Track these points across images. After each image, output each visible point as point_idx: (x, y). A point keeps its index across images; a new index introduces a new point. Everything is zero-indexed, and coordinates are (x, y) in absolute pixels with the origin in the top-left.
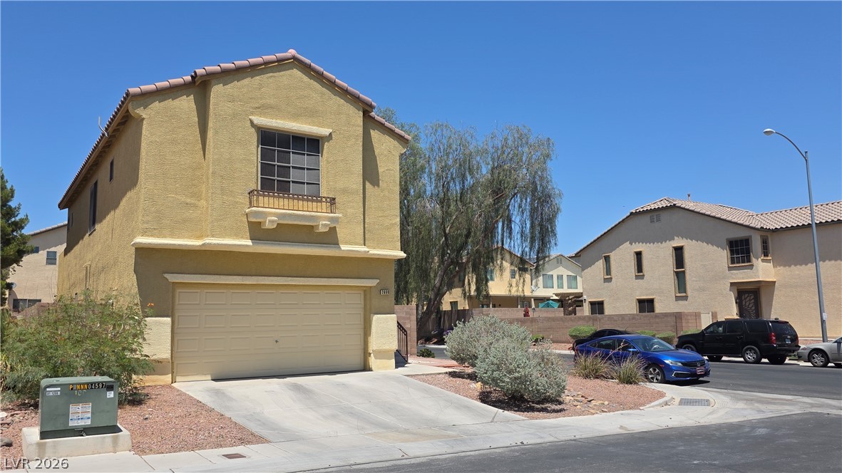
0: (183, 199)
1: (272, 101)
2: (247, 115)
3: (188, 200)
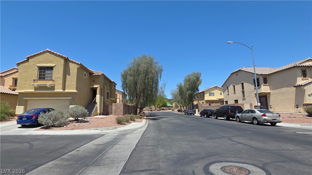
0: (25, 83)
1: (42, 61)
2: (36, 64)
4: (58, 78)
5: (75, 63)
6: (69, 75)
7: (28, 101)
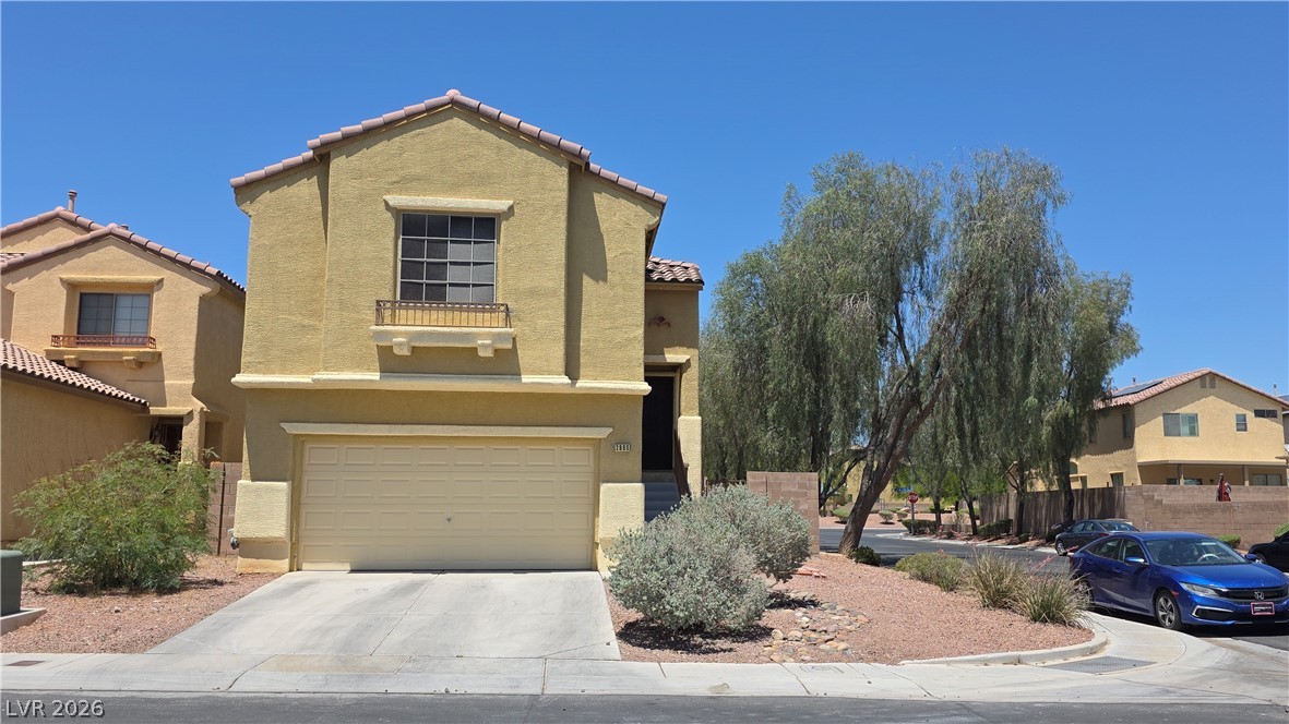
0: (298, 319)
1: (418, 170)
2: (380, 195)
3: (306, 322)
4: (533, 293)
5: (631, 194)
6: (600, 275)
7: (308, 446)
